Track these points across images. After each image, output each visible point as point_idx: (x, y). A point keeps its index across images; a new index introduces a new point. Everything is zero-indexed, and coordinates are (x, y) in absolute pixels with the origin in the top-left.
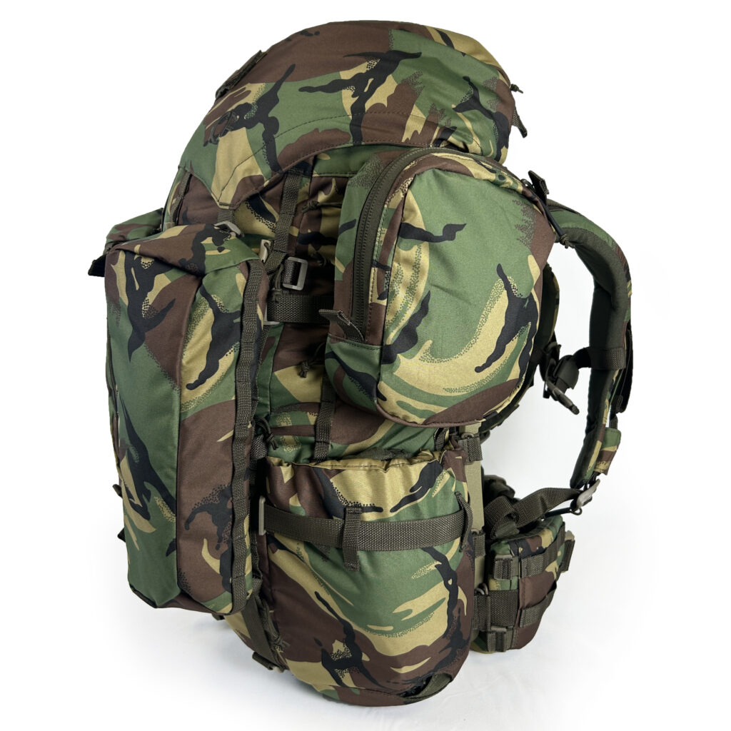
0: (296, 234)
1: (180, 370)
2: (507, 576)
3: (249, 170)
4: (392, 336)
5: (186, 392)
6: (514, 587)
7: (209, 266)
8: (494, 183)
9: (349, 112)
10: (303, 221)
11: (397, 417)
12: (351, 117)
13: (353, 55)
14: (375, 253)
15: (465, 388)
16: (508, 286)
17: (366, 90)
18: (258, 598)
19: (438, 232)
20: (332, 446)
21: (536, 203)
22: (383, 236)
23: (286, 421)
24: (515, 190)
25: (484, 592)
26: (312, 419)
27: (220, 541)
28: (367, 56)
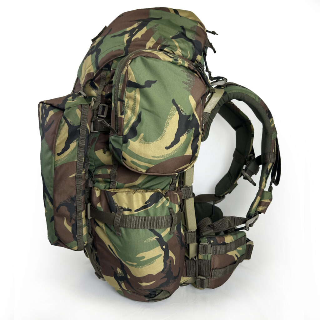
0: (104, 95)
1: (55, 147)
2: (205, 253)
3: (90, 70)
4: (126, 131)
5: (57, 156)
6: (209, 258)
7: (66, 106)
8: (172, 63)
9: (125, 43)
10: (107, 89)
11: (133, 168)
12: (126, 44)
13: (133, 21)
14: (119, 95)
15: (161, 157)
16: (178, 109)
17: (134, 33)
18: (91, 246)
19: (142, 84)
20: (117, 184)
21: (196, 73)
22: (121, 87)
23: (99, 172)
24: (184, 66)
25: (196, 259)
26: (109, 171)
27: (71, 219)
28: (138, 21)
